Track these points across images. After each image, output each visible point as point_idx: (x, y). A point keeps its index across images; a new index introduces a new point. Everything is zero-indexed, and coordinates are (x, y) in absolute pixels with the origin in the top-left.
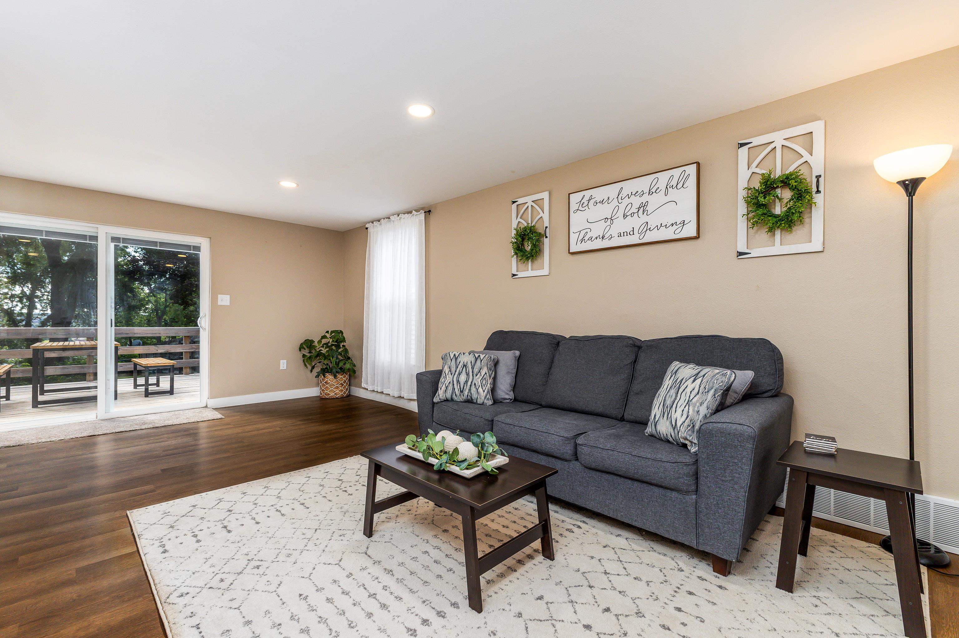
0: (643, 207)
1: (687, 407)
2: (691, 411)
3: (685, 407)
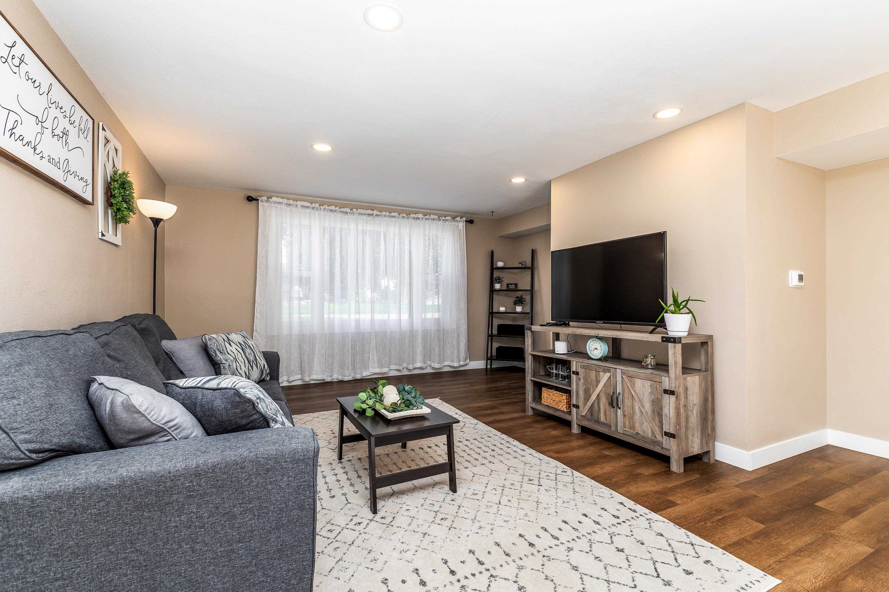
0: (65, 134)
1: (234, 357)
2: (231, 357)
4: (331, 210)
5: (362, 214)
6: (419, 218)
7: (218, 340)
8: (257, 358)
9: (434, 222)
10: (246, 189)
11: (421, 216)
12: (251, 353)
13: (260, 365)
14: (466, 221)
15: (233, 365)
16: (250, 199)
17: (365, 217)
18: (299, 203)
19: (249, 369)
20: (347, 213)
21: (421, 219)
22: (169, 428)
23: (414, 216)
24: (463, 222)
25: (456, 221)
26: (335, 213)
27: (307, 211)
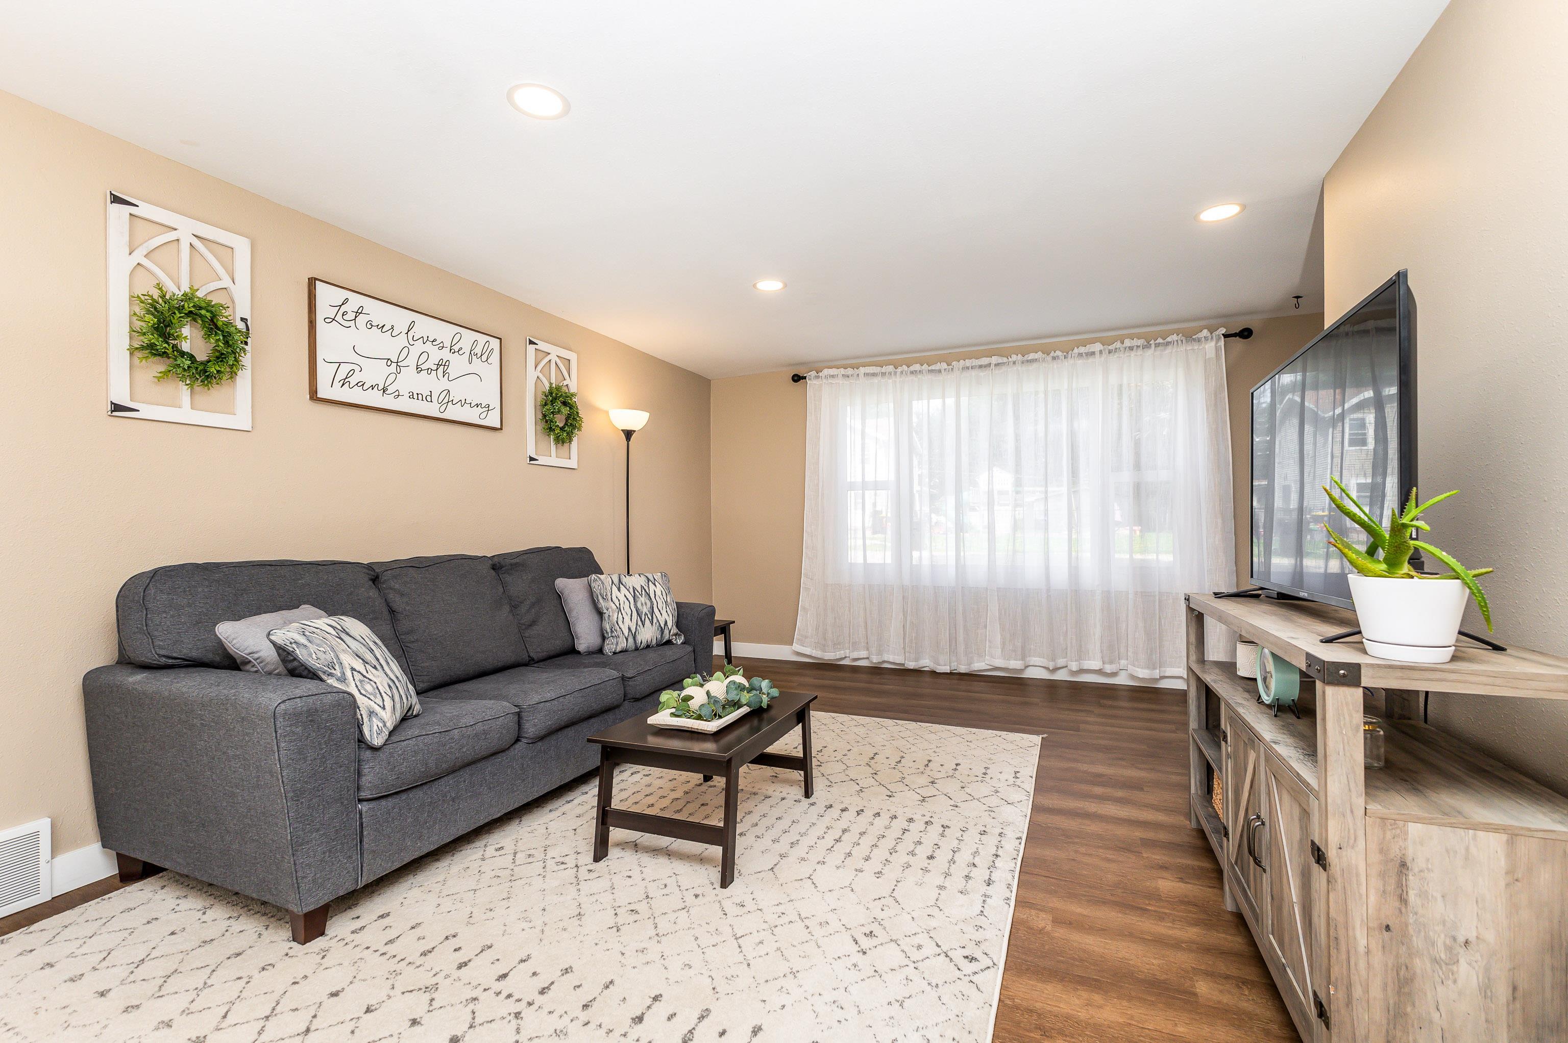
0: (442, 365)
1: (618, 605)
3: (620, 604)
4: (912, 373)
5: (968, 368)
6: (1093, 353)
7: (605, 582)
8: (656, 610)
9: (1133, 354)
10: (790, 365)
11: (1097, 347)
12: (646, 604)
13: (658, 620)
14: (1225, 336)
15: (613, 616)
16: (797, 378)
17: (974, 373)
18: (862, 370)
19: (637, 624)
20: (940, 371)
21: (1097, 354)
22: (256, 660)
23: (1082, 350)
24: (1218, 340)
25: (1194, 340)
26: (920, 376)
27: (876, 380)
